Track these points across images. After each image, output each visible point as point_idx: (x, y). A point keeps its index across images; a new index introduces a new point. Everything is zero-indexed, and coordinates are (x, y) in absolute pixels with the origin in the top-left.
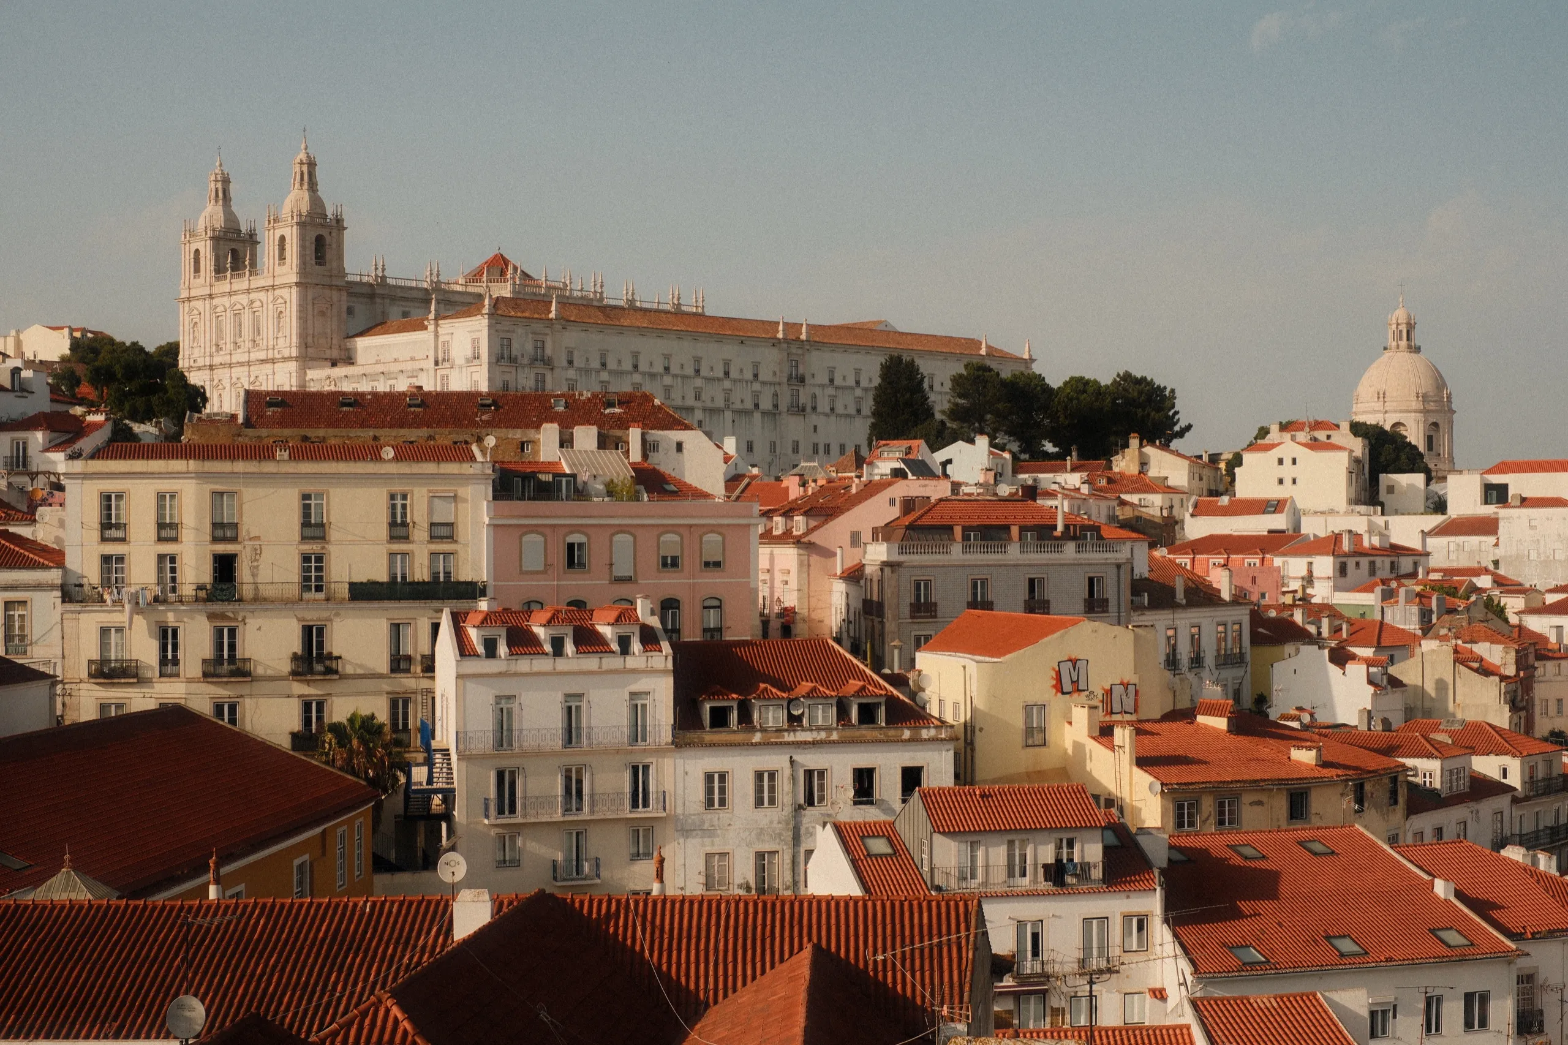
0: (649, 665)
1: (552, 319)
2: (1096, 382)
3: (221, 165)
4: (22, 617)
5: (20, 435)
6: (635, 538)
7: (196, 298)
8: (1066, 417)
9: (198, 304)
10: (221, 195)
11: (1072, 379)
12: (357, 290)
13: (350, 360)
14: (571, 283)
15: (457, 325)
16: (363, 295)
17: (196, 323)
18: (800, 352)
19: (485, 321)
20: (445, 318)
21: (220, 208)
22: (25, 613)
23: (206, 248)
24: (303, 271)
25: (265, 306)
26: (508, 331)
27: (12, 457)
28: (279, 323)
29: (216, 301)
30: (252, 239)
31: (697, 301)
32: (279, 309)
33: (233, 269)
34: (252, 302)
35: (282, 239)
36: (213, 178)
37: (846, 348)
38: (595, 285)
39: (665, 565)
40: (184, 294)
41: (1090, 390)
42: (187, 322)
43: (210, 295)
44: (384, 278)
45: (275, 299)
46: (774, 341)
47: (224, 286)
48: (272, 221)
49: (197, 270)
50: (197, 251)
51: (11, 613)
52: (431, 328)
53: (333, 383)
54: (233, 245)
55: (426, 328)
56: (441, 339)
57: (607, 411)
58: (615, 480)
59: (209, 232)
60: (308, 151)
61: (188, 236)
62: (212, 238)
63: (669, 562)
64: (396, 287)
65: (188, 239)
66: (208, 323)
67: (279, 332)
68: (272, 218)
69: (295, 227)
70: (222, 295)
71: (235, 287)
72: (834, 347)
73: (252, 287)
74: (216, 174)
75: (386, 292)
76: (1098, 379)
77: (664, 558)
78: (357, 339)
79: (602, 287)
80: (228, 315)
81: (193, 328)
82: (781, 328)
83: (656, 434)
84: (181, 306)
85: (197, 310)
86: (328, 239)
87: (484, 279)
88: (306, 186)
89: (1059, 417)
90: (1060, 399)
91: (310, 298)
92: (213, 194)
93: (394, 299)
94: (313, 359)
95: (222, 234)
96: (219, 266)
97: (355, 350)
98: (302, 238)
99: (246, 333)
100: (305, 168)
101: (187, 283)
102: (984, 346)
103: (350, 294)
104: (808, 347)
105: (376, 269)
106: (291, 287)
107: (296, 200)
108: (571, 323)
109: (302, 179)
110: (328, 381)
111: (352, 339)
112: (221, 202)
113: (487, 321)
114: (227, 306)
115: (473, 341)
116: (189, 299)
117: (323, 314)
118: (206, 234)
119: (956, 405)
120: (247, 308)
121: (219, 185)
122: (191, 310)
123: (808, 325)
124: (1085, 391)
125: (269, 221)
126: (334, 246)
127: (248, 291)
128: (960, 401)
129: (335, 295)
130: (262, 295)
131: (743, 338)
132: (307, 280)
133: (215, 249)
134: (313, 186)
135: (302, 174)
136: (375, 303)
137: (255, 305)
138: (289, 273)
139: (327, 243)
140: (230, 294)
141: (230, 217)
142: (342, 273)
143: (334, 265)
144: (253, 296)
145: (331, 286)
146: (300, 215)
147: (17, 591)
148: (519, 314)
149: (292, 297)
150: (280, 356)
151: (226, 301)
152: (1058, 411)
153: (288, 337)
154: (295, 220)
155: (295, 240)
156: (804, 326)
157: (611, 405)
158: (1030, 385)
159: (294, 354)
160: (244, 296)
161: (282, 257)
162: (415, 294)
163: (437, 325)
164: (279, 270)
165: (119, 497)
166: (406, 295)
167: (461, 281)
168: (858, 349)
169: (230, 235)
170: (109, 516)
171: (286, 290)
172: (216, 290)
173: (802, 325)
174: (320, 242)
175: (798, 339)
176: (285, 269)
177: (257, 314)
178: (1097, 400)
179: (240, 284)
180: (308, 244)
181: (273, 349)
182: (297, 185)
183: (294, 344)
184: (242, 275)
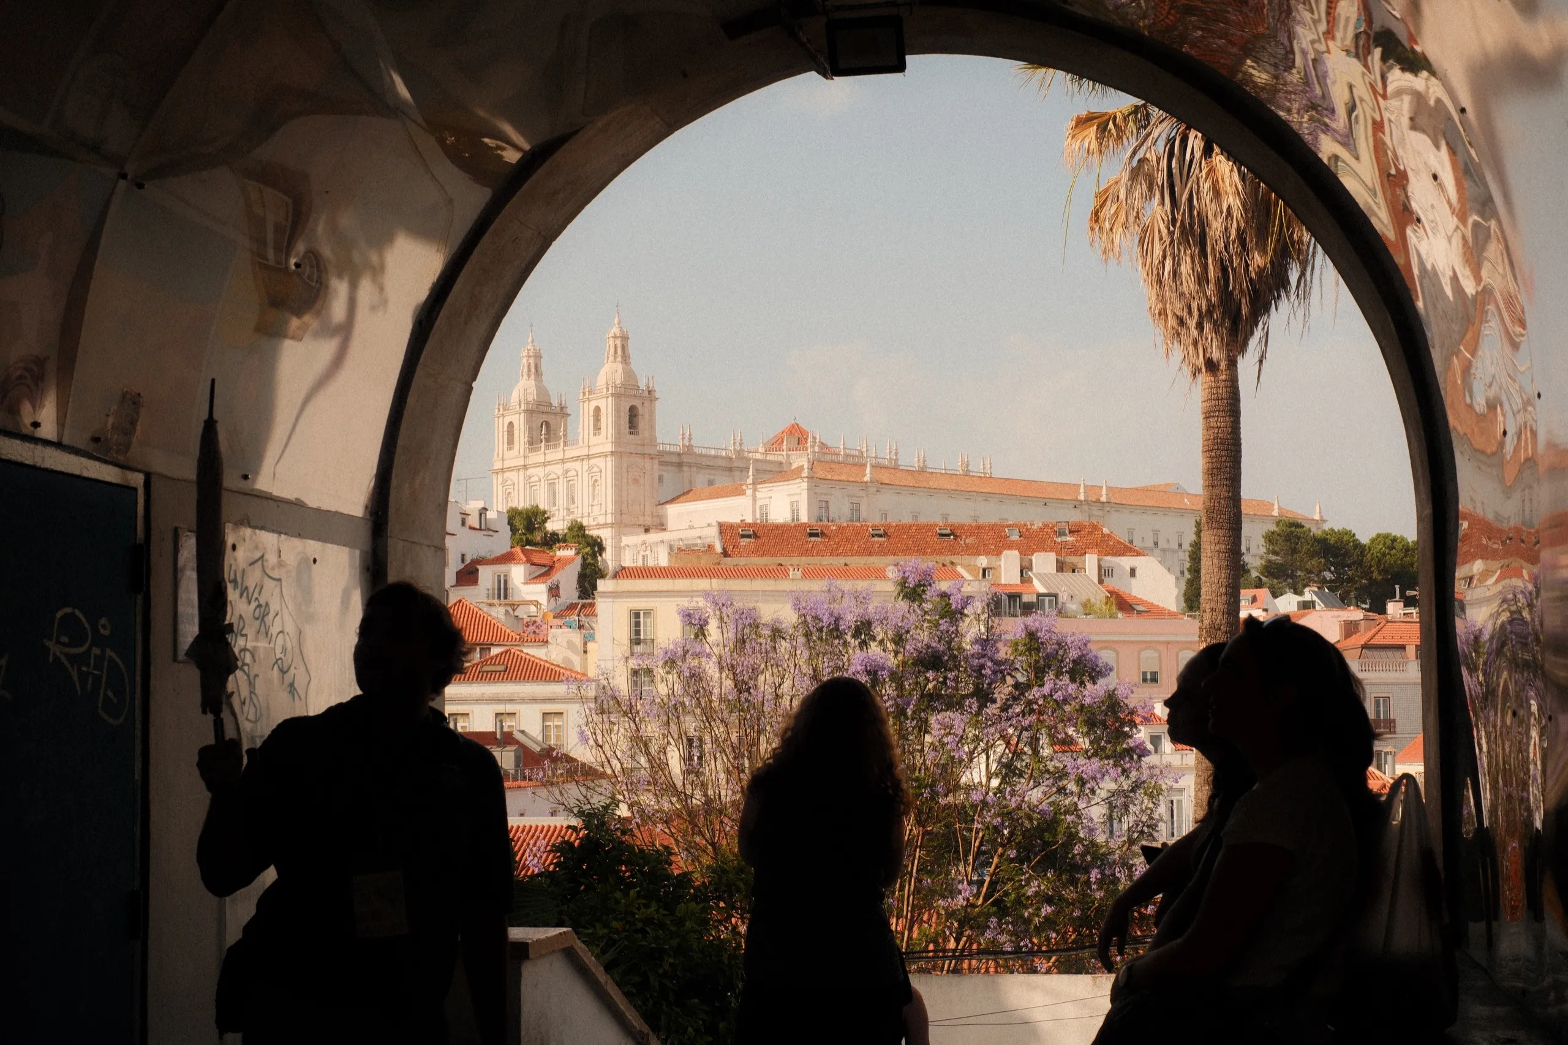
0: (1184, 763)
1: (866, 483)
2: (1402, 539)
3: (533, 341)
4: (557, 727)
5: (501, 568)
6: (1118, 654)
7: (510, 469)
8: (1380, 573)
9: (512, 476)
10: (533, 370)
11: (1379, 536)
12: (667, 459)
13: (662, 527)
14: (867, 451)
15: (775, 489)
16: (671, 464)
17: (510, 493)
18: (1100, 513)
19: (805, 485)
20: (761, 483)
21: (532, 382)
22: (561, 723)
23: (519, 421)
24: (618, 440)
25: (580, 474)
26: (825, 494)
27: (493, 589)
28: (594, 490)
29: (530, 471)
30: (562, 412)
31: (984, 468)
32: (594, 478)
33: (547, 440)
34: (567, 471)
35: (597, 410)
36: (525, 353)
37: (1145, 509)
38: (890, 452)
39: (1145, 680)
40: (498, 465)
41: (1398, 546)
42: (500, 493)
43: (525, 466)
44: (690, 447)
45: (590, 468)
46: (1075, 503)
47: (538, 457)
48: (587, 393)
49: (511, 442)
50: (511, 424)
51: (548, 724)
52: (749, 492)
53: (649, 548)
54: (545, 418)
55: (743, 493)
56: (759, 503)
57: (1059, 540)
58: (1093, 600)
59: (523, 405)
60: (622, 325)
61: (501, 410)
62: (526, 411)
63: (1149, 677)
64: (701, 456)
65: (501, 412)
66: (522, 494)
67: (594, 499)
68: (587, 390)
69: (610, 398)
70: (537, 465)
71: (549, 458)
72: (1133, 508)
73: (566, 457)
74: (528, 350)
75: (692, 460)
76: (1405, 536)
77: (1144, 674)
78: (668, 506)
79: (896, 454)
80: (542, 484)
81: (507, 498)
82: (1082, 490)
83: (1110, 560)
84: (495, 477)
85: (511, 480)
86: (641, 410)
87: (784, 448)
88: (619, 359)
89: (1372, 572)
90: (1373, 554)
91: (625, 465)
92: (526, 369)
93: (699, 467)
94: (627, 526)
95: (535, 406)
96: (532, 438)
97: (666, 516)
98: (617, 410)
99: (561, 502)
100: (619, 342)
101: (501, 456)
102: (1276, 507)
103: (661, 463)
104: (1108, 509)
105: (683, 439)
106: (606, 456)
107: (609, 372)
108: (886, 486)
109: (616, 352)
110: (644, 547)
111: (663, 506)
112: (533, 377)
113: (806, 484)
114: (542, 475)
115: (792, 503)
116: (503, 470)
117: (636, 481)
118: (520, 406)
119: (1269, 561)
120: (561, 478)
121: (532, 361)
122: (505, 481)
123: (1107, 487)
124: (1394, 548)
125: (584, 393)
126: (647, 416)
127: (563, 461)
128: (1273, 558)
129: (648, 463)
130: (577, 465)
131: (1047, 501)
132: (620, 449)
133: (528, 421)
134: (626, 359)
135: (616, 347)
136: (683, 471)
137: (569, 474)
138: (604, 442)
139: (640, 413)
140: (545, 464)
141: (541, 390)
142: (653, 442)
143: (647, 434)
144: (568, 465)
145: (643, 455)
146: (615, 387)
147: (554, 703)
148: (836, 477)
149: (607, 466)
150: (595, 523)
151: (539, 472)
152: (1371, 566)
153: (604, 504)
154: (610, 392)
155: (610, 410)
156: (1104, 488)
157: (1061, 533)
158: (1342, 542)
159: (609, 520)
160: (559, 466)
161: (597, 428)
162: (720, 463)
163: (755, 490)
164: (594, 440)
165: (648, 613)
166: (711, 464)
167: (761, 450)
168: (1155, 510)
169: (542, 408)
170: (638, 633)
171: (602, 459)
172: (529, 461)
173: (1101, 487)
174: (633, 413)
175: (1098, 501)
176: (601, 439)
177: (571, 483)
178: (1406, 556)
179: (555, 455)
180: (623, 414)
181: (589, 516)
182: (611, 358)
183: (609, 511)
184: (556, 446)
